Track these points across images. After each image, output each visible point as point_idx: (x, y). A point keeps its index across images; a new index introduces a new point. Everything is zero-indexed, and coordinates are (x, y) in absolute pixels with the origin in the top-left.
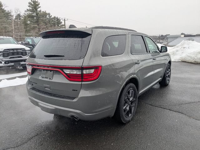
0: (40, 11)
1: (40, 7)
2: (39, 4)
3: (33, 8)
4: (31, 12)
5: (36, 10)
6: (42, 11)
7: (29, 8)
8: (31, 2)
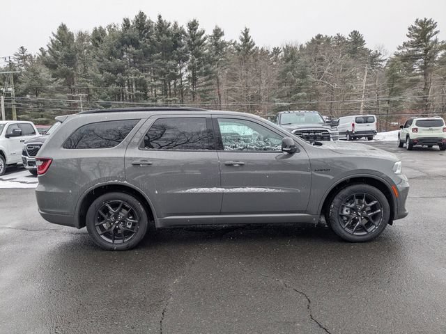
0: (436, 41)
1: (436, 33)
2: (434, 26)
3: (417, 37)
4: (413, 47)
5: (427, 40)
6: (439, 41)
7: (410, 39)
8: (414, 25)
